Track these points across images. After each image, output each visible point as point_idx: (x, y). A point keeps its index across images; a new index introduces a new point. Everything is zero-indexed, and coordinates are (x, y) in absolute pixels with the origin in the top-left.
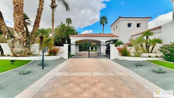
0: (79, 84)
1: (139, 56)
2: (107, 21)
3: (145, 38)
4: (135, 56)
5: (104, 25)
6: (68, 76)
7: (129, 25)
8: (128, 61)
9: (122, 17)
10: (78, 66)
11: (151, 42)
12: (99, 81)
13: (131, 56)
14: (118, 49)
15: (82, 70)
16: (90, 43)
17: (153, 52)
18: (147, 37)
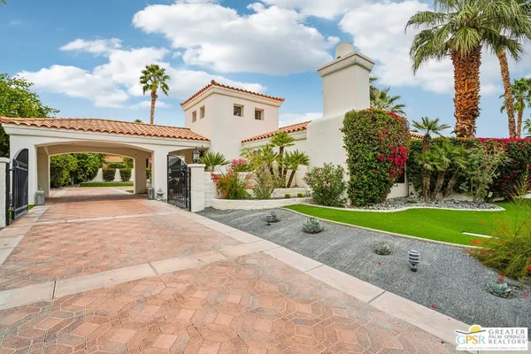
0: (123, 315)
1: (267, 198)
2: (166, 82)
3: (276, 150)
4: (259, 198)
5: (154, 96)
6: (48, 299)
7: (238, 110)
8: (243, 212)
9: (219, 85)
10: (82, 252)
11: (289, 161)
12: (188, 284)
13: (250, 198)
14: (215, 178)
15: (106, 263)
16: (101, 156)
17: (292, 185)
18: (282, 149)
